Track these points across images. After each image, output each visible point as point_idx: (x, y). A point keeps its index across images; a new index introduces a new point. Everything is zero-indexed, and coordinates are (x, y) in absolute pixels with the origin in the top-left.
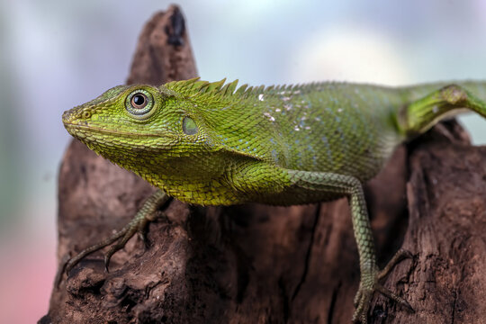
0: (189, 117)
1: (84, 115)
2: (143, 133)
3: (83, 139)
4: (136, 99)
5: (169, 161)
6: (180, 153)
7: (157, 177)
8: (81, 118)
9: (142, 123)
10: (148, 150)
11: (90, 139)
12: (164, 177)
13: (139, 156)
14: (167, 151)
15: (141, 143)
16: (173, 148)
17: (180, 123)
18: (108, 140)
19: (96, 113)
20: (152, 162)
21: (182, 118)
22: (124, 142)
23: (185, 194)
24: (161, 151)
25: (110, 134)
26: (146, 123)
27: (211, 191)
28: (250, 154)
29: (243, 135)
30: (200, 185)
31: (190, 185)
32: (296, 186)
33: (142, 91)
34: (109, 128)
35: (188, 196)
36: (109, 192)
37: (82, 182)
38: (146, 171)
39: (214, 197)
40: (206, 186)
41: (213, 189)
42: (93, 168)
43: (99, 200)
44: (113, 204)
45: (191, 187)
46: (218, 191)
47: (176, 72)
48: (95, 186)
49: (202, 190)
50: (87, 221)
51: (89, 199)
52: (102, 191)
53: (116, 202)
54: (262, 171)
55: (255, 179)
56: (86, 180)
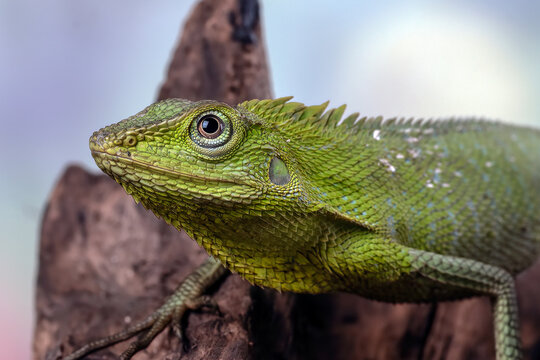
0: (279, 157)
1: (127, 141)
2: (213, 176)
3: (119, 177)
4: (205, 124)
5: (244, 221)
6: (263, 211)
7: (219, 242)
8: (121, 145)
9: (208, 161)
10: (216, 202)
11: (132, 178)
12: (230, 243)
13: (201, 210)
14: (244, 207)
15: (208, 191)
16: (255, 203)
17: (267, 166)
18: (158, 183)
19: (144, 139)
20: (217, 221)
21: (269, 159)
22: (183, 187)
23: (256, 271)
24: (235, 206)
25: (164, 174)
26: (219, 162)
27: (293, 270)
28: (357, 219)
29: (348, 191)
30: (279, 260)
31: (265, 260)
32: (418, 274)
33: (215, 113)
34: (163, 164)
35: (261, 274)
36: (120, 256)
37: (78, 238)
38: (205, 233)
39: (296, 280)
40: (288, 263)
41: (296, 268)
42: (97, 217)
43: (104, 268)
44: (125, 276)
45: (265, 261)
46: (303, 271)
47: (242, 84)
48: (99, 245)
49: (280, 267)
50: (85, 299)
51: (88, 265)
52: (108, 254)
53: (130, 273)
54: (372, 246)
55: (360, 258)
56: (85, 234)
